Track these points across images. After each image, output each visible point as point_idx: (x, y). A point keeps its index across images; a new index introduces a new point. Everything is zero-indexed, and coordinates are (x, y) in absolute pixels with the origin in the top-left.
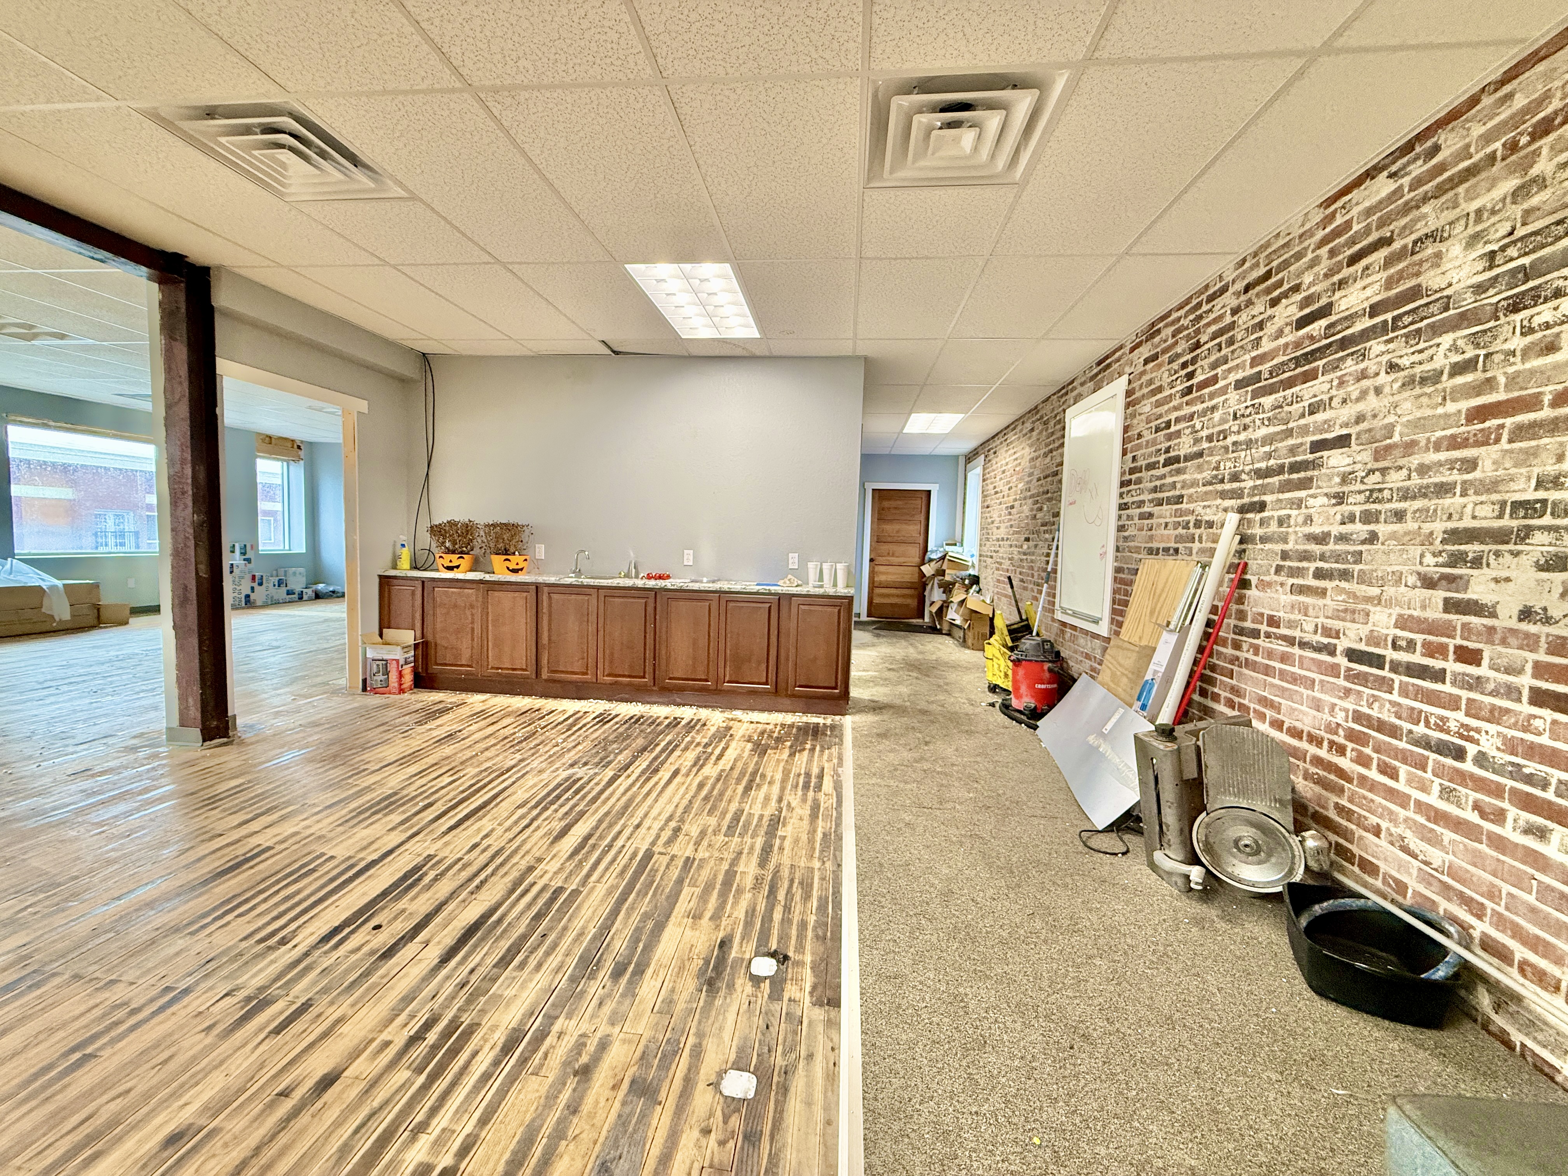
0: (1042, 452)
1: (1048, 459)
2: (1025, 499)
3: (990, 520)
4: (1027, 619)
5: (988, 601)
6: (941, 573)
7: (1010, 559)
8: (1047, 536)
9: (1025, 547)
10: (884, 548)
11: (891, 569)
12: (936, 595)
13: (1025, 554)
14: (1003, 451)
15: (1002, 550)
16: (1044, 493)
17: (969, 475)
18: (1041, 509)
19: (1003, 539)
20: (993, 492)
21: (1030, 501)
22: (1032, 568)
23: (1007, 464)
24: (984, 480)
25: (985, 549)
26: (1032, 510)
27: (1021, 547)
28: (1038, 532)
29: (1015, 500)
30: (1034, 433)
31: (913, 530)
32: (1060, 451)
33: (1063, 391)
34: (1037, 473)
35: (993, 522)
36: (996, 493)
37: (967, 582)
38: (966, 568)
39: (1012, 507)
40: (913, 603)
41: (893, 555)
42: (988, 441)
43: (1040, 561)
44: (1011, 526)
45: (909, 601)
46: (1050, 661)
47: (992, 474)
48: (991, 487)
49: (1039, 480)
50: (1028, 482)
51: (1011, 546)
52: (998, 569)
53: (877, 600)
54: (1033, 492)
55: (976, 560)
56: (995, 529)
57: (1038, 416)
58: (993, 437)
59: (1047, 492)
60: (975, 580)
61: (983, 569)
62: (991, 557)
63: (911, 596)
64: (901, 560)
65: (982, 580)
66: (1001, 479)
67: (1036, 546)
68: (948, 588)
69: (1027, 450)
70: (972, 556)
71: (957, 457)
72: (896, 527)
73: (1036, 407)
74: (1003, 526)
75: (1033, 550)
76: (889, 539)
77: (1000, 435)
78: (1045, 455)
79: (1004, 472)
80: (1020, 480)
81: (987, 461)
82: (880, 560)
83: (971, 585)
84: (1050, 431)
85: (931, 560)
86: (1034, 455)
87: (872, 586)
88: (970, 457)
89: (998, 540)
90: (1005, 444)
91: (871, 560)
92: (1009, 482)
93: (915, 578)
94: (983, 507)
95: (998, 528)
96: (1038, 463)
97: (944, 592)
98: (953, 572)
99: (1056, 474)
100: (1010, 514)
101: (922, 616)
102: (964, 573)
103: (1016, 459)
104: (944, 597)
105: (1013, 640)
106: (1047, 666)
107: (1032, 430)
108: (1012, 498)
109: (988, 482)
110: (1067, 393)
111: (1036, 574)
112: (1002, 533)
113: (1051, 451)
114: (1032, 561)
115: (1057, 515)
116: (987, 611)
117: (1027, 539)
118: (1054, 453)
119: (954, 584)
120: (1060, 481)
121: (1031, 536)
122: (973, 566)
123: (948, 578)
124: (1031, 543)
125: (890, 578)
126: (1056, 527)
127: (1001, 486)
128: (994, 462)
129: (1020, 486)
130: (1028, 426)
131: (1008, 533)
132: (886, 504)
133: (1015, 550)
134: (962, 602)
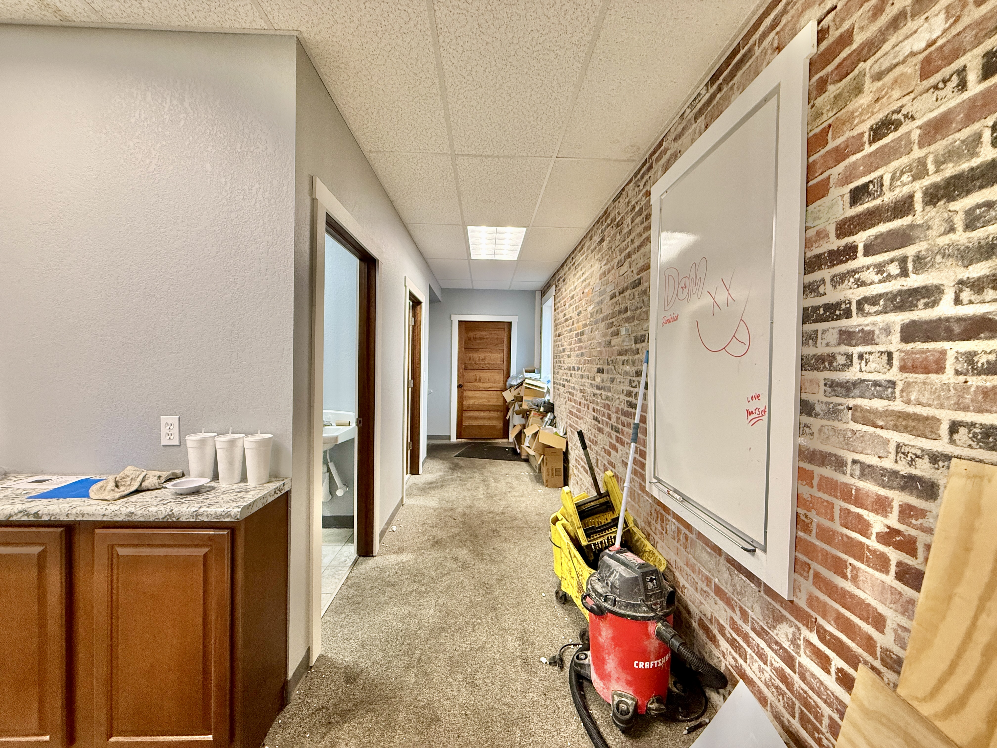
0: (616, 261)
1: (625, 268)
2: (596, 323)
3: (561, 348)
4: (607, 494)
5: (562, 434)
6: (519, 399)
7: (582, 391)
8: (628, 368)
9: (598, 379)
10: (471, 375)
11: (477, 394)
12: (516, 421)
13: (598, 388)
14: (571, 276)
15: (573, 380)
16: (620, 312)
17: (544, 307)
18: (617, 334)
19: (574, 369)
20: (563, 319)
21: (602, 325)
22: (608, 407)
23: (575, 288)
24: (555, 310)
25: (558, 376)
26: (605, 335)
27: (594, 379)
28: (614, 362)
29: (585, 325)
30: (604, 244)
31: (496, 357)
32: (643, 250)
33: (648, 165)
34: (610, 289)
35: (564, 350)
36: (566, 320)
37: (542, 409)
38: (543, 395)
39: (582, 334)
40: (499, 424)
41: (480, 381)
42: (558, 271)
43: (620, 402)
44: (582, 355)
45: (495, 423)
46: (659, 619)
47: (562, 302)
48: (561, 315)
49: (613, 297)
50: (598, 303)
51: (582, 377)
52: (570, 400)
53: (466, 423)
54: (606, 312)
55: (550, 386)
56: (566, 357)
57: (609, 221)
58: (562, 266)
59: (626, 310)
60: (550, 408)
61: (556, 397)
62: (564, 386)
63: (497, 418)
64: (487, 385)
65: (556, 408)
66: (570, 305)
67: (612, 380)
68: (525, 414)
69: (597, 265)
70: (548, 382)
71: (534, 292)
72: (482, 355)
73: (606, 212)
74: (573, 354)
75: (608, 384)
76: (476, 367)
77: (568, 261)
78: (620, 264)
79: (572, 297)
80: (590, 302)
81: (558, 290)
82: (467, 386)
83: (547, 412)
84: (626, 230)
85: (511, 386)
86: (604, 268)
87: (461, 410)
88: (544, 292)
89: (569, 369)
90: (573, 268)
91: (460, 386)
92: (578, 307)
93: (500, 403)
94: (555, 336)
95: (569, 356)
96: (610, 277)
97: (523, 417)
98: (530, 398)
99: (638, 283)
100: (580, 341)
101: (507, 437)
102: (540, 400)
103: (585, 280)
104: (523, 421)
105: (589, 533)
106: (654, 627)
107: (602, 240)
108: (581, 324)
109: (560, 310)
110: (651, 167)
111: (614, 416)
112: (572, 362)
113: (629, 256)
114: (607, 398)
115: (642, 339)
116: (560, 445)
117: (600, 371)
118: (634, 257)
119: (530, 411)
120: (646, 292)
121: (605, 367)
122: (548, 391)
123: (525, 406)
124: (605, 376)
125: (478, 402)
126: (642, 356)
127: (571, 312)
128: (563, 290)
129: (590, 309)
130: (597, 238)
131: (579, 363)
132: (472, 334)
133: (587, 382)
134: (536, 434)
